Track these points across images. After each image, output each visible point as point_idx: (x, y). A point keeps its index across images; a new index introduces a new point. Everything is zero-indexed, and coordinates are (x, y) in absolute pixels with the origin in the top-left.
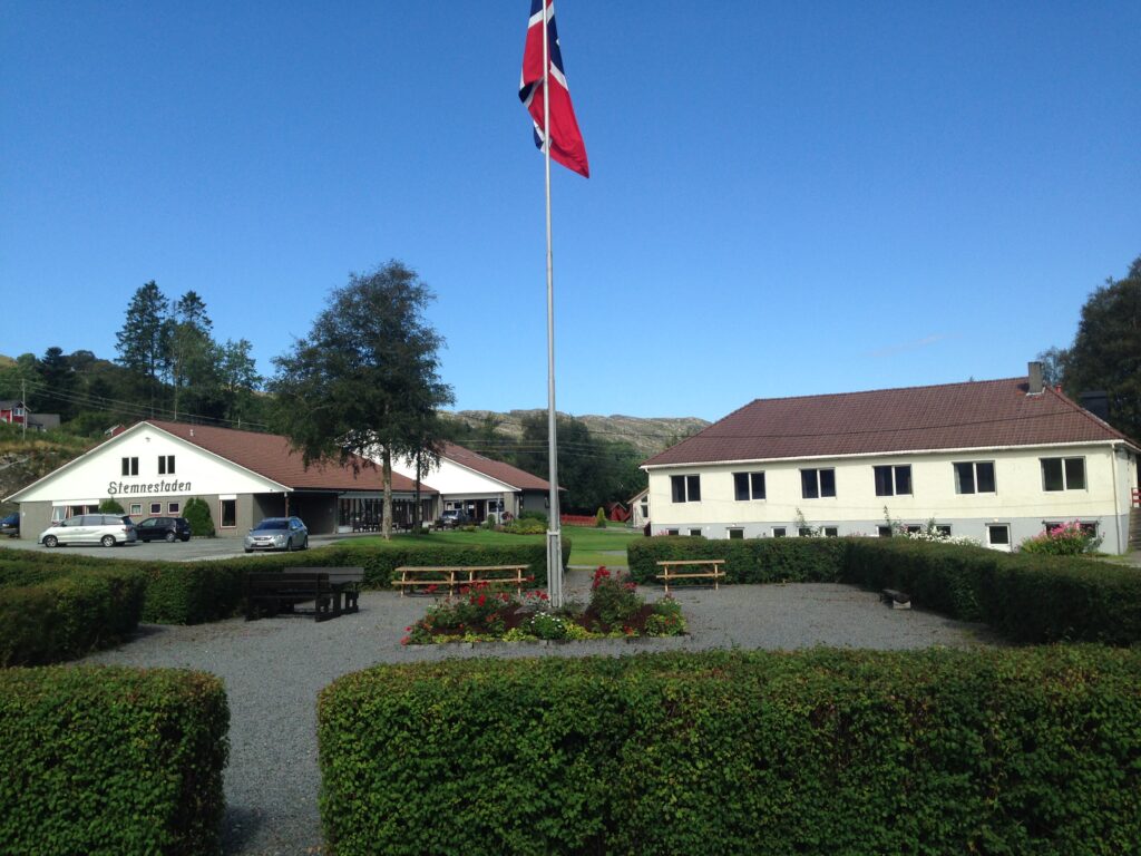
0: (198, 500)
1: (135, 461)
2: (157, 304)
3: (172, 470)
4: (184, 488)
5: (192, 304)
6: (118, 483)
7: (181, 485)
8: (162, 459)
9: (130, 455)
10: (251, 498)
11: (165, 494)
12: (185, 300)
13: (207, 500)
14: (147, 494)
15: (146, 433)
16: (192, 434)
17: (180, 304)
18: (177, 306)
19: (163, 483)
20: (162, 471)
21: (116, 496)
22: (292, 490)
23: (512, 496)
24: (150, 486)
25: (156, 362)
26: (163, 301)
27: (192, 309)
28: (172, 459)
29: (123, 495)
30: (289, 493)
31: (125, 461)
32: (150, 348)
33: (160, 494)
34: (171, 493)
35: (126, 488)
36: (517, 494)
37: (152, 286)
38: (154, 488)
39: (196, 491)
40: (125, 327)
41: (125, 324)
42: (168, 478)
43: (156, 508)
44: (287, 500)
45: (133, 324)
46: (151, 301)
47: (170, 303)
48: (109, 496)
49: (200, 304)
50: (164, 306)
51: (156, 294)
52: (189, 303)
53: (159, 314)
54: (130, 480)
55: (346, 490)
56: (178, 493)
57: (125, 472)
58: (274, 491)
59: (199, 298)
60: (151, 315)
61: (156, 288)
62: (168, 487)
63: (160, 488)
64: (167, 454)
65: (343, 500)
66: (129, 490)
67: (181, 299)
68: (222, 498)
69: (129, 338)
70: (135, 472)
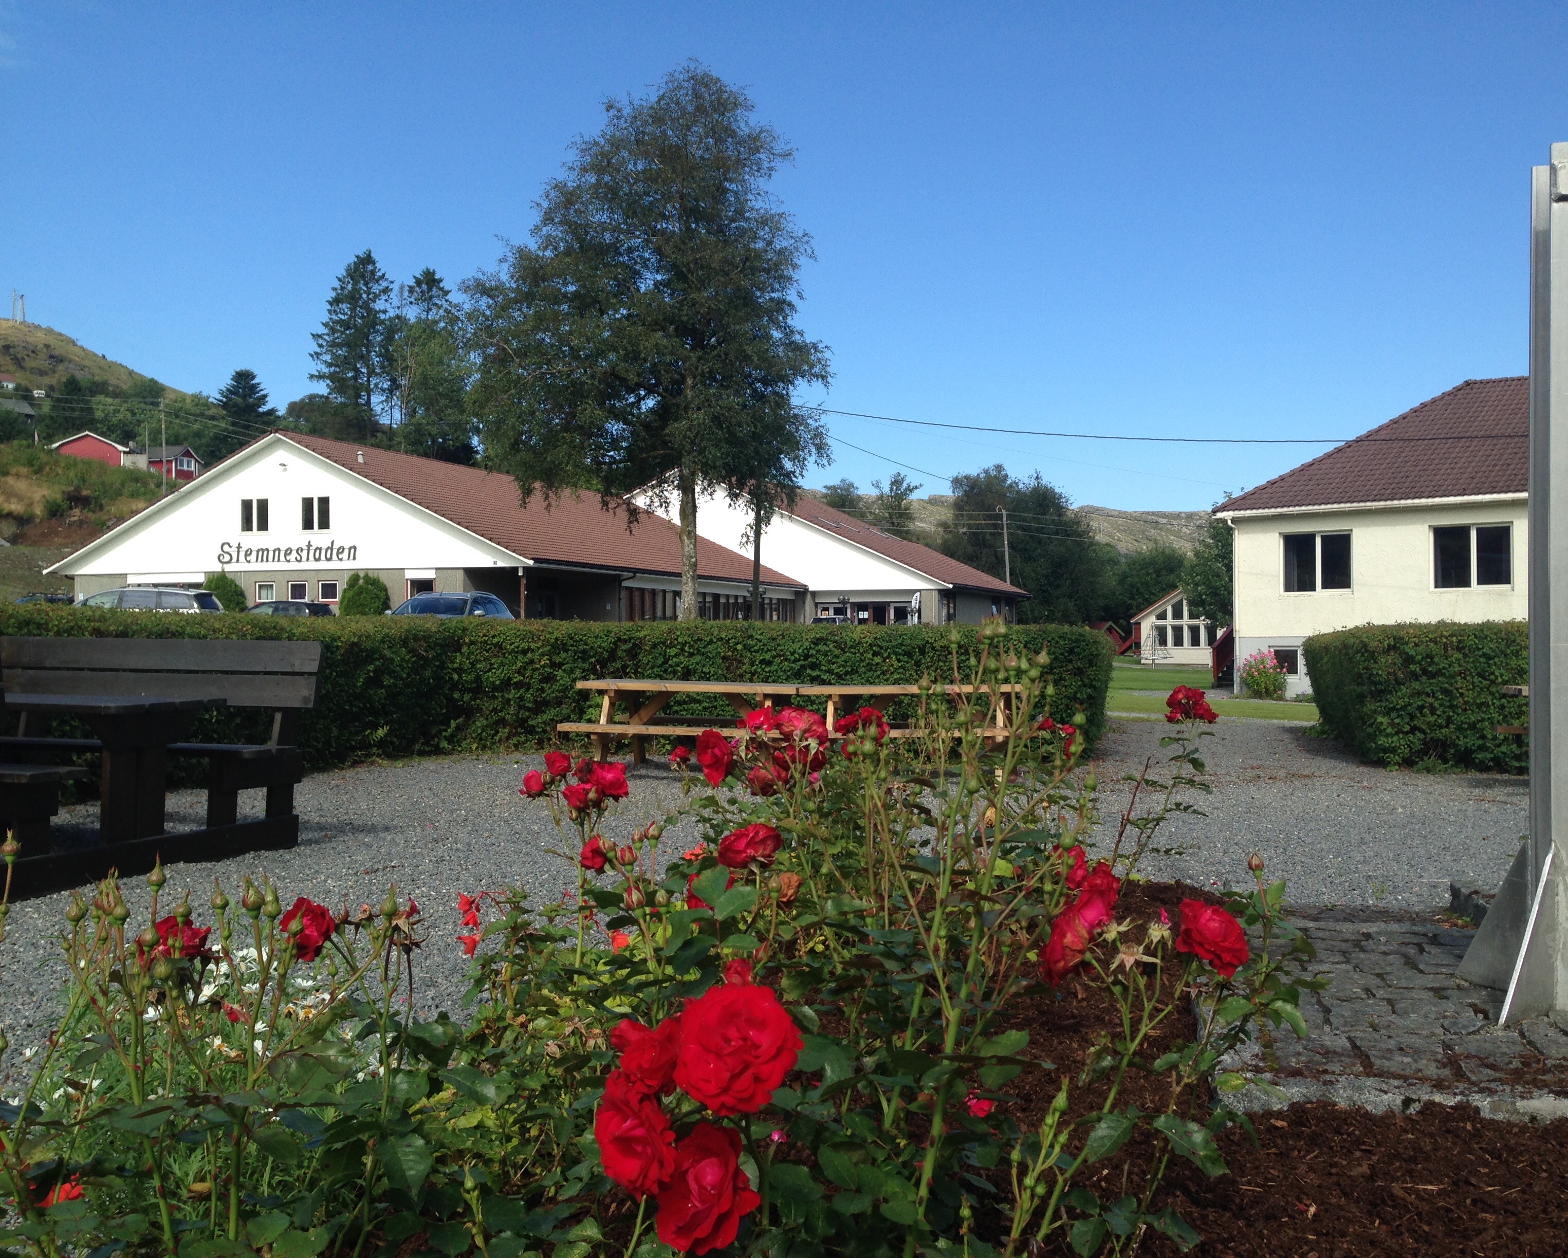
0: (366, 576)
1: (263, 505)
2: (376, 288)
3: (324, 524)
4: (345, 555)
5: (430, 289)
6: (235, 544)
7: (341, 550)
8: (307, 504)
9: (254, 497)
10: (461, 575)
11: (312, 565)
12: (419, 282)
13: (384, 579)
14: (282, 566)
15: (281, 455)
16: (360, 459)
17: (411, 290)
18: (406, 294)
19: (309, 545)
20: (308, 524)
21: (228, 568)
22: (531, 563)
23: (935, 595)
24: (288, 552)
25: (374, 381)
26: (384, 284)
27: (431, 298)
28: (324, 502)
29: (242, 566)
30: (527, 569)
31: (247, 505)
32: (365, 358)
33: (304, 566)
34: (323, 565)
35: (248, 553)
36: (944, 594)
37: (367, 259)
38: (294, 554)
39: (365, 561)
40: (326, 325)
41: (326, 319)
42: (319, 538)
43: (299, 590)
44: (524, 582)
45: (340, 322)
46: (366, 284)
47: (395, 287)
48: (217, 567)
49: (442, 289)
50: (386, 290)
51: (373, 272)
52: (424, 287)
53: (379, 305)
54: (255, 539)
55: (635, 571)
56: (335, 565)
57: (247, 525)
58: (500, 564)
59: (441, 280)
60: (366, 306)
61: (374, 263)
62: (318, 554)
63: (304, 554)
64: (316, 495)
65: (630, 589)
66: (253, 557)
67: (412, 282)
68: (410, 575)
69: (333, 344)
70: (263, 525)
